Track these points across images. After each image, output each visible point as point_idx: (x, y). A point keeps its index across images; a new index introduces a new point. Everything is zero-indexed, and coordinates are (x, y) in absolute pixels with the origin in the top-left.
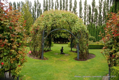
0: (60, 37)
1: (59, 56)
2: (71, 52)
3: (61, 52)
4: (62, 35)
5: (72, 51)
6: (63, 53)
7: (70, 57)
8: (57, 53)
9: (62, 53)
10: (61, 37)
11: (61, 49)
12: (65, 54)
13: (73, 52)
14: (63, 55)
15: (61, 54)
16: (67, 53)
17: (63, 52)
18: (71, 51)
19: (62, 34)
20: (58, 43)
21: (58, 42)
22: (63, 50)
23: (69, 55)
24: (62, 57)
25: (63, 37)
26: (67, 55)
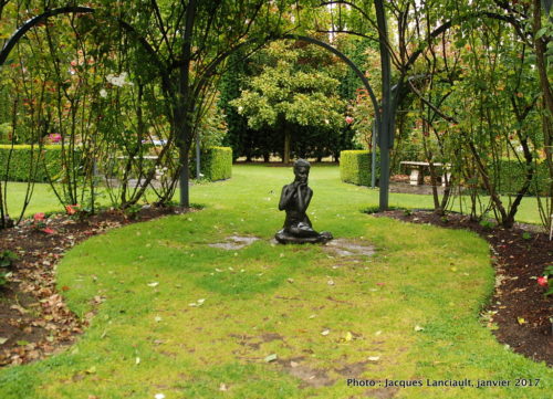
0: (281, 116)
1: (261, 268)
2: (384, 218)
3: (289, 223)
4: (294, 107)
5: (393, 209)
6: (314, 234)
7: (406, 294)
8: (246, 234)
9: (302, 226)
10: (288, 117)
11: (286, 191)
12: (330, 239)
13: (407, 216)
14: (310, 249)
15: (282, 242)
16: (350, 233)
17: (303, 217)
18: (383, 208)
19: (292, 102)
20: (267, 163)
21: (267, 158)
22: (308, 193)
23: (380, 249)
24: (299, 279)
25: (302, 120)
26: (363, 259)
